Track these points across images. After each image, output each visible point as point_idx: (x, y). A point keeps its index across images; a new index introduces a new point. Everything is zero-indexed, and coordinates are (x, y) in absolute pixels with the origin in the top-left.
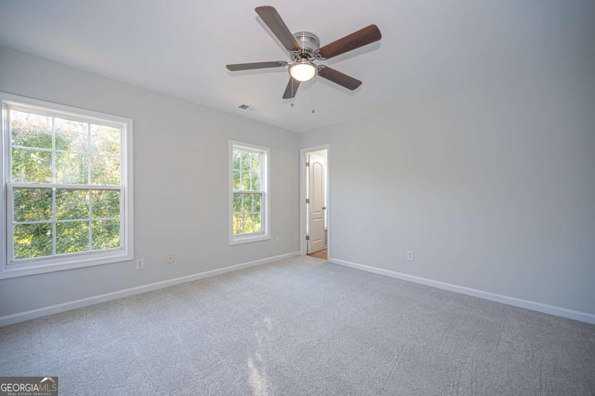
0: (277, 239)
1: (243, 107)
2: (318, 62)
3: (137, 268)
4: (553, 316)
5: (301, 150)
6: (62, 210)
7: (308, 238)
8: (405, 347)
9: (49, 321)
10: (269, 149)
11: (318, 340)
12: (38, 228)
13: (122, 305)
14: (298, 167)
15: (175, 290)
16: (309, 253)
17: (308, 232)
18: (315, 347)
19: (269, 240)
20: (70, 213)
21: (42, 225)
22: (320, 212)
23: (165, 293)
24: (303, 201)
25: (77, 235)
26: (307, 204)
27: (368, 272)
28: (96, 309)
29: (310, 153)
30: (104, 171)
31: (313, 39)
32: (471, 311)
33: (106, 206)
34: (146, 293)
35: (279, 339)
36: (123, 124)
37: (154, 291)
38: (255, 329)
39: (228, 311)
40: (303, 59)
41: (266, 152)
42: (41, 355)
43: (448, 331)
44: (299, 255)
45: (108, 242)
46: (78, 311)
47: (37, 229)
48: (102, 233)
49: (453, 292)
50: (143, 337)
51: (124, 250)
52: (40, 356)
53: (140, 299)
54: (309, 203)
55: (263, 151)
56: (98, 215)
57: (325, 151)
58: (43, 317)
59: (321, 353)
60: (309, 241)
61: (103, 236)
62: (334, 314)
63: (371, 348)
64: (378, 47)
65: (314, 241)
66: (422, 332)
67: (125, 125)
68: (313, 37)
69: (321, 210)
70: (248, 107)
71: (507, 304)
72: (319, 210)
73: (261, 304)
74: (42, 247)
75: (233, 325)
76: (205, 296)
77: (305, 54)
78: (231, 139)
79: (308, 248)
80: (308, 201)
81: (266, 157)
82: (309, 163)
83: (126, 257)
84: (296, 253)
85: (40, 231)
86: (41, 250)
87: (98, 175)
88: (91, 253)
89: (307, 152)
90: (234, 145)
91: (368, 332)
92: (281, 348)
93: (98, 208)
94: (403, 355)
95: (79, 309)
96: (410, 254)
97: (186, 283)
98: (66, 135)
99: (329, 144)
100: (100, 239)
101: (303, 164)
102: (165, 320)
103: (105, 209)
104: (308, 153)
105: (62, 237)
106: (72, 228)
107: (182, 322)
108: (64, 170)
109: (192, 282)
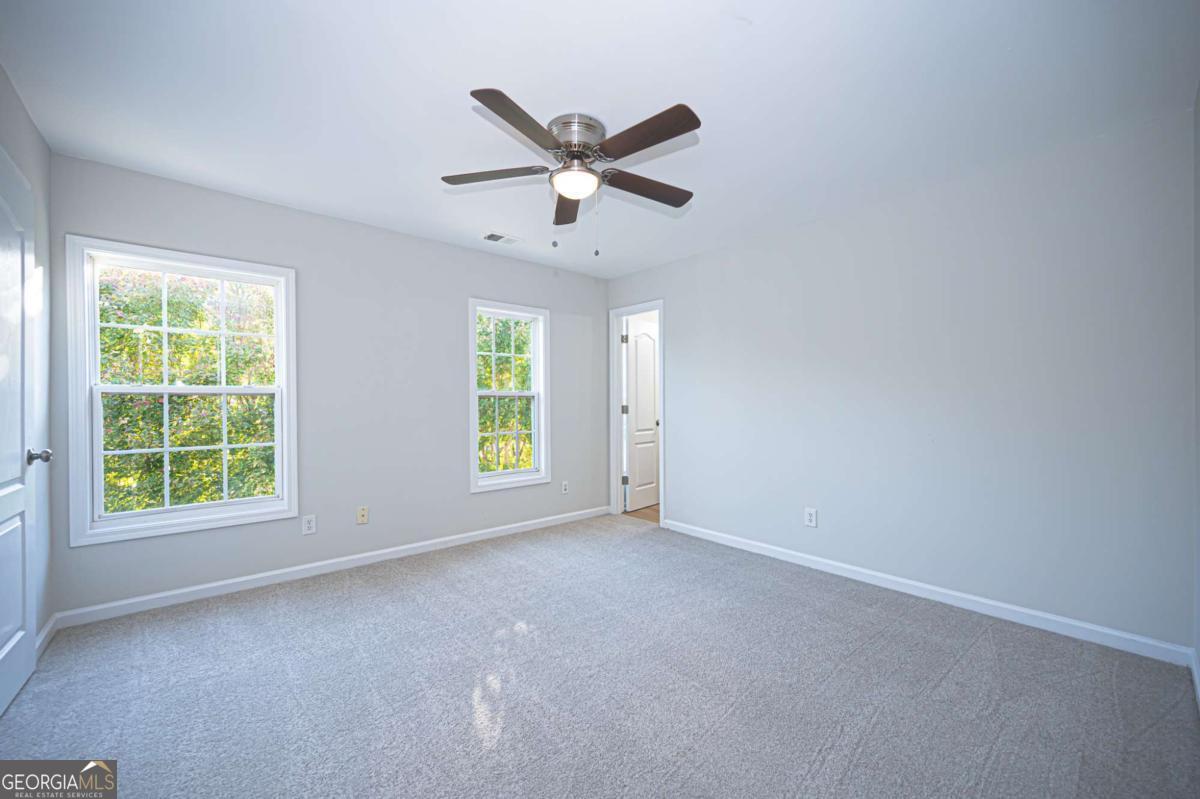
0: (564, 483)
1: (492, 237)
2: (601, 166)
3: (304, 533)
4: (1075, 640)
5: (611, 312)
6: (188, 426)
7: (625, 480)
8: (755, 683)
9: (159, 617)
10: (548, 312)
11: (599, 666)
12: (149, 459)
13: (276, 595)
14: (606, 344)
15: (370, 573)
16: (628, 509)
17: (625, 469)
18: (591, 677)
19: (548, 483)
20: (201, 433)
21: (154, 454)
22: (651, 430)
23: (351, 576)
24: (615, 410)
25: (214, 472)
26: (625, 415)
27: (732, 548)
28: (234, 600)
29: (630, 318)
30: (260, 355)
31: (591, 125)
32: (909, 625)
33: (263, 419)
34: (319, 576)
35: (531, 661)
36: (278, 279)
37: (332, 573)
38: (495, 643)
39: (454, 611)
40: (576, 162)
41: (541, 318)
42: (144, 668)
43: (848, 659)
44: (609, 514)
45: (267, 484)
46: (206, 603)
47: (148, 461)
48: (257, 467)
49: (886, 590)
50: (304, 648)
51: (282, 499)
52: (141, 671)
53: (307, 586)
54: (627, 413)
55: (535, 316)
56: (249, 435)
57: (655, 314)
58: (149, 611)
59: (599, 686)
60: (627, 486)
61: (258, 474)
62: (643, 622)
63: (692, 683)
64: (696, 141)
65: (640, 486)
66: (796, 659)
67: (282, 280)
68: (592, 123)
69: (654, 425)
70: (501, 237)
71: (991, 614)
72: (649, 427)
73: (516, 599)
74: (154, 492)
75: (458, 635)
76: (418, 584)
77: (577, 152)
78: (473, 297)
79: (625, 500)
80: (625, 410)
81: (541, 325)
82: (627, 336)
83: (284, 511)
84: (604, 509)
85: (153, 464)
86: (154, 498)
87: (249, 362)
88: (226, 504)
89: (622, 315)
90: (478, 308)
91: (696, 654)
92: (532, 675)
93: (249, 422)
94: (746, 697)
95: (207, 600)
96: (811, 515)
97: (391, 561)
98: (194, 289)
99: (661, 301)
100: (252, 480)
101: (615, 339)
102: (344, 622)
103: (261, 424)
104: (624, 318)
105: (189, 475)
106: (206, 458)
107: (371, 626)
108: (193, 353)
109: (401, 559)
